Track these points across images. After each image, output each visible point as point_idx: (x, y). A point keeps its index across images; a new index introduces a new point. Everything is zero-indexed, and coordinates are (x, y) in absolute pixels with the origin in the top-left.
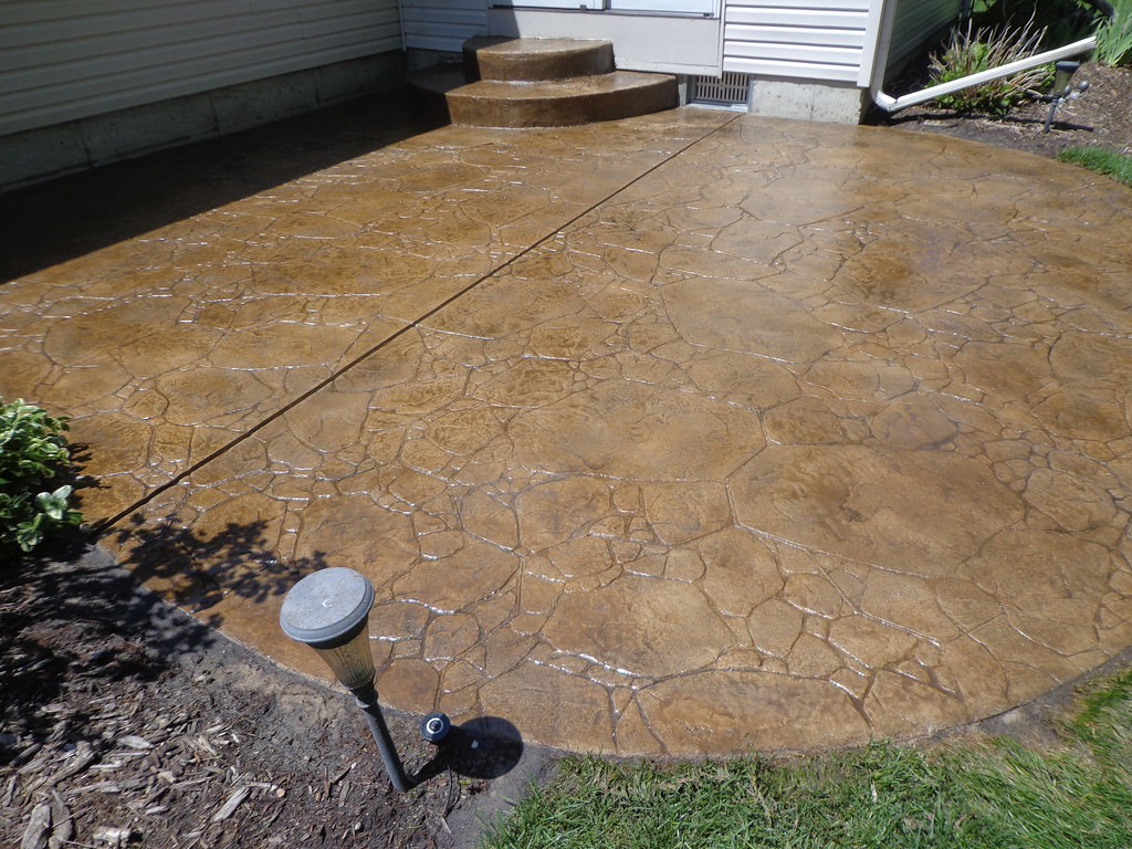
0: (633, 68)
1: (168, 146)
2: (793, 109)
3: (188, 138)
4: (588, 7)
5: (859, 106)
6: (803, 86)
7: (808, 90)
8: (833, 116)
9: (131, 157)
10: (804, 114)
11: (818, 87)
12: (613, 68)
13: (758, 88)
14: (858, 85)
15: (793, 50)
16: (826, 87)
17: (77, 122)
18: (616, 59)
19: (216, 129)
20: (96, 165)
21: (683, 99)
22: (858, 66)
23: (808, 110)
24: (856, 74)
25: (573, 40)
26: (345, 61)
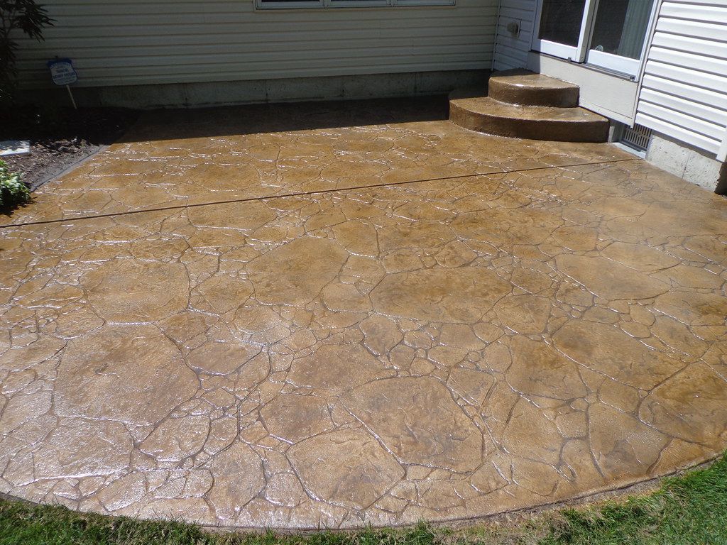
0: (587, 108)
1: (312, 100)
2: (673, 165)
3: (323, 97)
4: (573, 59)
5: (718, 176)
6: (683, 148)
7: (684, 154)
8: (698, 179)
9: (290, 101)
10: (678, 172)
11: (693, 152)
12: (577, 104)
13: (655, 142)
14: (717, 158)
15: (679, 117)
16: (698, 154)
17: (266, 80)
18: (580, 98)
19: (341, 96)
20: (269, 102)
21: (610, 137)
22: (720, 141)
23: (682, 169)
24: (717, 147)
25: (561, 81)
26: (442, 71)
